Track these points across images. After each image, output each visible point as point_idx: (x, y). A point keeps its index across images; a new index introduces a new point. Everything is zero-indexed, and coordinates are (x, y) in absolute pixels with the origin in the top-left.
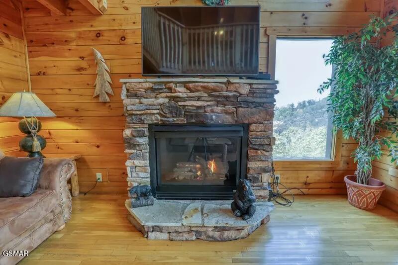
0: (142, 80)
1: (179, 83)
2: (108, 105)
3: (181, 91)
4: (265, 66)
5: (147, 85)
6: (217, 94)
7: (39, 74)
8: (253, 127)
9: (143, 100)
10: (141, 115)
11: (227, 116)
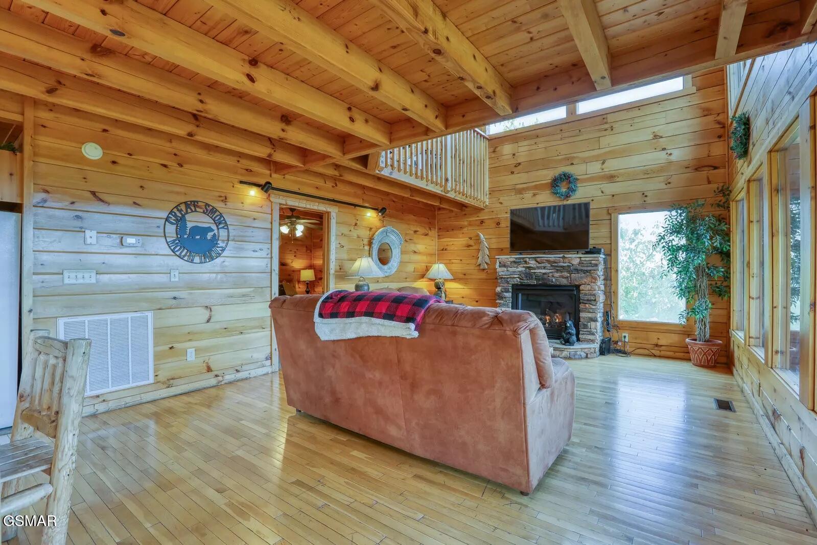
0: (508, 257)
1: (531, 258)
2: (485, 271)
3: (532, 263)
4: (609, 238)
5: (512, 260)
6: (556, 265)
7: (443, 250)
8: (581, 288)
9: (509, 269)
10: (507, 278)
11: (563, 280)
